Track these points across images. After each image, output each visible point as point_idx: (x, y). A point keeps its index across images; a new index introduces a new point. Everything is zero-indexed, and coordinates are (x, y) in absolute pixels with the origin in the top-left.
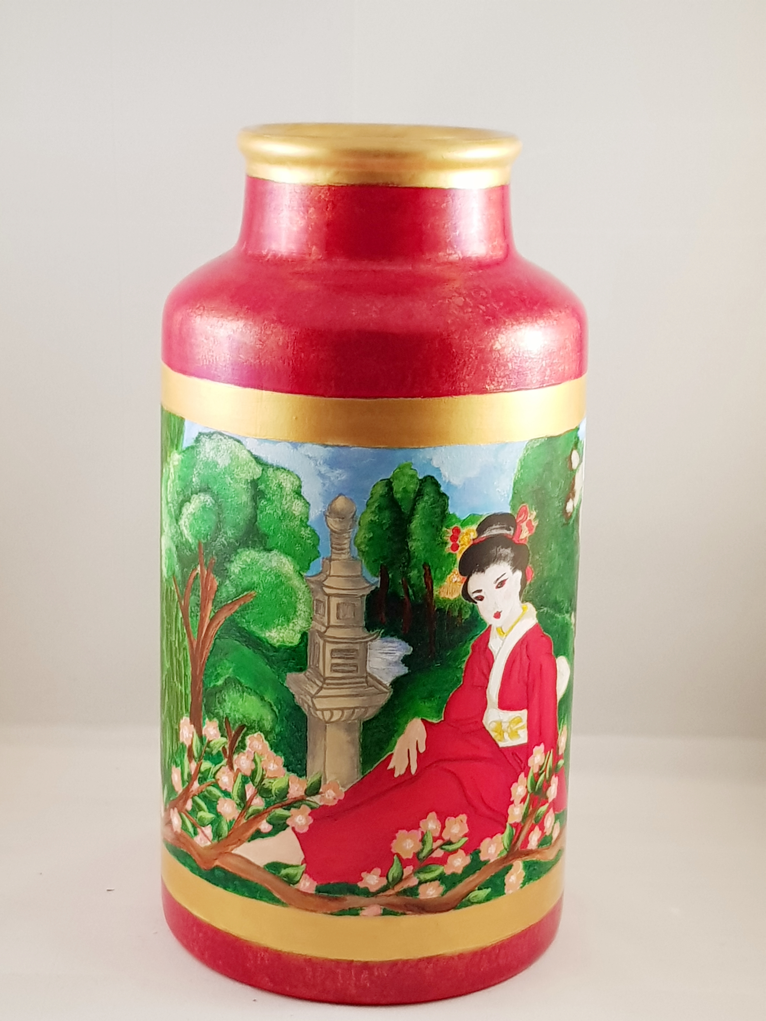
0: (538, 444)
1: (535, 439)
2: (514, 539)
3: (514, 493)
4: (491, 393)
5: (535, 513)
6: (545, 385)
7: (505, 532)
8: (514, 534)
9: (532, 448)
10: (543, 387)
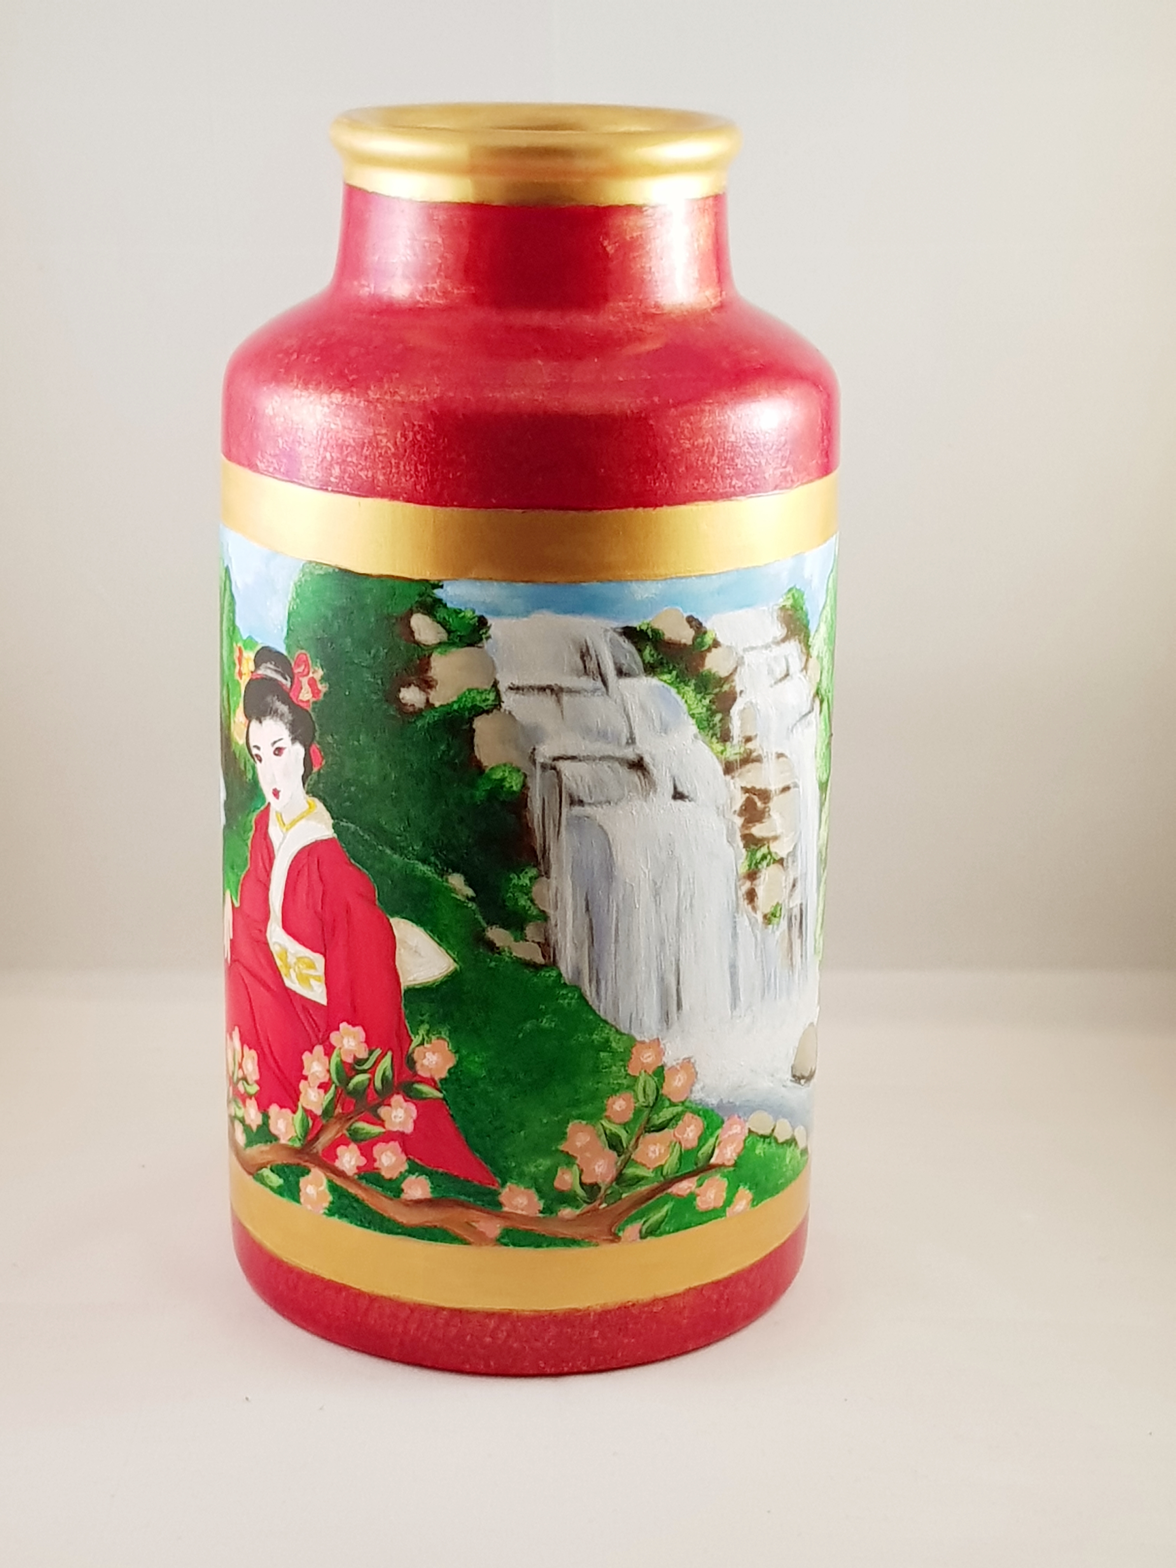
0: (322, 572)
1: (317, 563)
2: (291, 694)
3: (289, 629)
4: (262, 474)
5: (320, 673)
6: (330, 489)
7: (280, 678)
8: (292, 686)
9: (311, 574)
10: (327, 490)
